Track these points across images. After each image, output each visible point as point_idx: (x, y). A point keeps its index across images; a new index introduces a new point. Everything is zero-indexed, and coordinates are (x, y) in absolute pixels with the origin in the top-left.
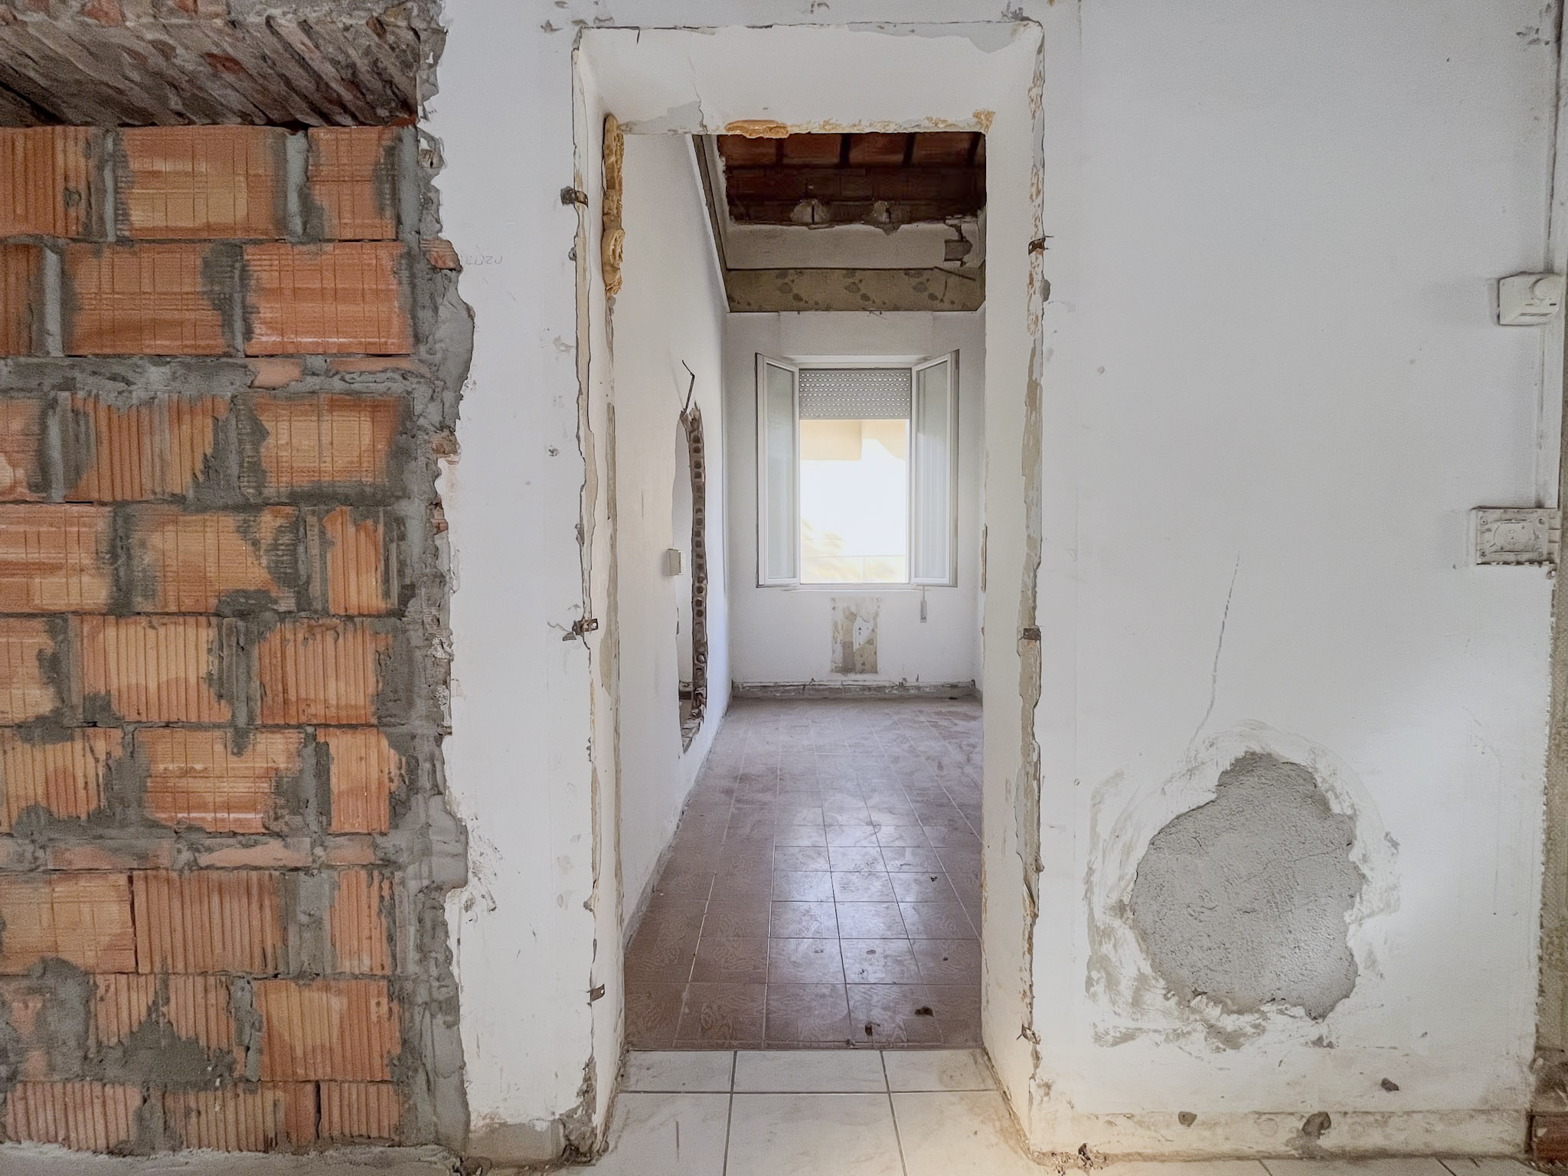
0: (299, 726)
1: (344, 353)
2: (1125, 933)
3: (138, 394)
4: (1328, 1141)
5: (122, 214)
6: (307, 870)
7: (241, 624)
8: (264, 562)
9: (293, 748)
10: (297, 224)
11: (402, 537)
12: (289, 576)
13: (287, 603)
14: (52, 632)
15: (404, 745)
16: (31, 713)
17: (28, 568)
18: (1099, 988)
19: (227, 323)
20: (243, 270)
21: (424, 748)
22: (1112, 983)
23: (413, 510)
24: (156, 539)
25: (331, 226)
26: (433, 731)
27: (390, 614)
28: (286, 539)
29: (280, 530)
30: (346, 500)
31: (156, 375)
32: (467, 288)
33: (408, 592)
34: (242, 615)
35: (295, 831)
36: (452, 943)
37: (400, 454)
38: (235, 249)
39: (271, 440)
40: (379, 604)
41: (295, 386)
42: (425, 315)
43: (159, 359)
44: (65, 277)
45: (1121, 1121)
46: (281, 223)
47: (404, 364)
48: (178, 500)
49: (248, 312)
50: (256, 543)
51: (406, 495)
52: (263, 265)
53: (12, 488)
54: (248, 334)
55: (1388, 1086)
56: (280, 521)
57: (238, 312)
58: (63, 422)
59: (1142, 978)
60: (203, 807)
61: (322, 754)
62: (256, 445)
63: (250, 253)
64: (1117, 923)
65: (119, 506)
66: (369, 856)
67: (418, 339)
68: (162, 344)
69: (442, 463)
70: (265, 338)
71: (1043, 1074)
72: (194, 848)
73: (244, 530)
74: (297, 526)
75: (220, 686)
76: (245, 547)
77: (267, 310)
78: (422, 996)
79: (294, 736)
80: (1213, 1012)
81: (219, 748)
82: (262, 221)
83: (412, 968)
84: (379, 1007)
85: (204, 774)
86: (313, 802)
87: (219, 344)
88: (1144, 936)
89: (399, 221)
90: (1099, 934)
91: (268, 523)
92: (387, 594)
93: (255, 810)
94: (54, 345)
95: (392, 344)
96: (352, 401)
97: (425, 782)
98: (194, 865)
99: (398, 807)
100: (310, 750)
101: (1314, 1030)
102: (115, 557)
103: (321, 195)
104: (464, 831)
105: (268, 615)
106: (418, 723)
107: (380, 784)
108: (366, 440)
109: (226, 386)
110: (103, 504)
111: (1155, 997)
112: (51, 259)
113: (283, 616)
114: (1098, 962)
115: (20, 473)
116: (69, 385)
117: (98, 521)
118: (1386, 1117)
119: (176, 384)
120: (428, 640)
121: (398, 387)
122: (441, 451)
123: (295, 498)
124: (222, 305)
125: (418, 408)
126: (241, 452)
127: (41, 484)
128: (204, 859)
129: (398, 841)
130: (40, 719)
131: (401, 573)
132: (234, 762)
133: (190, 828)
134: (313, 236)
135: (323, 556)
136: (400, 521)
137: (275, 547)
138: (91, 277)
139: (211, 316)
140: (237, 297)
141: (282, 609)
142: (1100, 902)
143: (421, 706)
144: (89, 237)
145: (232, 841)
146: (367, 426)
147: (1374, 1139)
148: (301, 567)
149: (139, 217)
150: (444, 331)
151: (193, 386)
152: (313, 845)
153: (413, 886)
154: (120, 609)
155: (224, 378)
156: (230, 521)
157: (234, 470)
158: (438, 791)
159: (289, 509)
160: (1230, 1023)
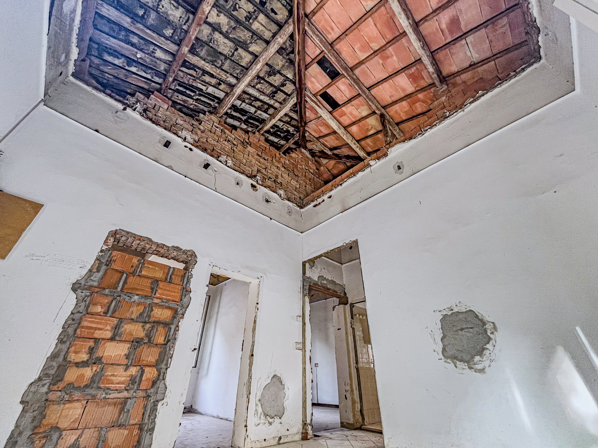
0: (140, 366)
1: (169, 300)
2: (260, 405)
3: (132, 300)
4: (281, 441)
5: (141, 272)
6: (130, 398)
7: (136, 344)
8: (145, 333)
9: (137, 370)
10: (168, 280)
11: (170, 331)
12: (149, 336)
13: (146, 341)
14: (95, 342)
15: (159, 371)
16: (81, 360)
17: (96, 329)
18: (256, 415)
19: (152, 292)
20: (158, 284)
21: (163, 371)
22: (257, 414)
23: (173, 327)
24: (126, 326)
25: (173, 281)
26: (165, 367)
27: (164, 344)
28: (150, 329)
29: (150, 327)
30: (163, 324)
31: (136, 297)
32: (191, 295)
33: (169, 341)
34: (137, 342)
35: (131, 389)
36: (157, 414)
37: (174, 317)
38: (157, 281)
39: (153, 312)
40: (163, 342)
41: (160, 304)
42: (183, 297)
43: (137, 295)
44: (126, 278)
45: (257, 442)
46: (166, 279)
47: (178, 303)
48: (132, 319)
49: (156, 290)
50: (144, 329)
51: (173, 324)
52: (161, 284)
53: (100, 312)
54: (155, 294)
55: (288, 430)
56: (150, 326)
57: (155, 290)
58: (116, 302)
59: (261, 413)
60: (113, 383)
61: (143, 372)
62: (151, 312)
63: (160, 282)
64: (259, 403)
65: (120, 319)
66: (144, 395)
67: (181, 300)
68: (139, 293)
69: (181, 320)
70: (157, 295)
71: (247, 434)
72: (106, 394)
73: (143, 326)
74: (153, 327)
75: (127, 357)
76: (142, 330)
77: (159, 291)
78: (146, 428)
79: (138, 368)
80: (269, 418)
81: (122, 370)
82: (164, 278)
83: (146, 421)
84: (136, 432)
85: (116, 376)
86: (137, 382)
87: (150, 295)
88: (262, 405)
89: (183, 283)
90: (257, 405)
91: (148, 326)
92: (164, 341)
93: (124, 384)
94: (119, 289)
95: (177, 300)
96: (169, 308)
97: (161, 378)
98: (104, 398)
99: (154, 383)
100: (140, 371)
101: (280, 421)
102: (116, 328)
103: (173, 277)
104: (166, 388)
105: (142, 343)
106: (163, 366)
107: (152, 378)
108: (169, 314)
109: (148, 301)
110: (117, 318)
111: (263, 417)
112: (125, 275)
113: (145, 343)
114: (256, 410)
115: (103, 310)
116: (120, 296)
117: (115, 321)
118: (287, 436)
119: (140, 300)
120: (170, 349)
121: (176, 307)
122: (181, 318)
123: (154, 322)
124: (152, 289)
125: (178, 311)
126: (148, 313)
127: (106, 313)
128: (108, 396)
129: (152, 390)
130: (83, 362)
131: (168, 337)
132: (124, 373)
133: (108, 389)
134: (170, 282)
135: (156, 333)
136: (170, 328)
137: (148, 330)
138: (131, 279)
139: (150, 290)
140: (155, 288)
141: (145, 342)
142: (257, 399)
143: (164, 363)
144: (133, 274)
145: (116, 392)
146: (170, 312)
147: (286, 440)
148: (151, 335)
149: (143, 273)
150: (185, 300)
151: (143, 300)
152: (134, 392)
153: (152, 401)
154: (112, 339)
155: (149, 300)
156: (141, 324)
157: (145, 316)
158: (164, 379)
159: (152, 324)
160: (271, 420)
